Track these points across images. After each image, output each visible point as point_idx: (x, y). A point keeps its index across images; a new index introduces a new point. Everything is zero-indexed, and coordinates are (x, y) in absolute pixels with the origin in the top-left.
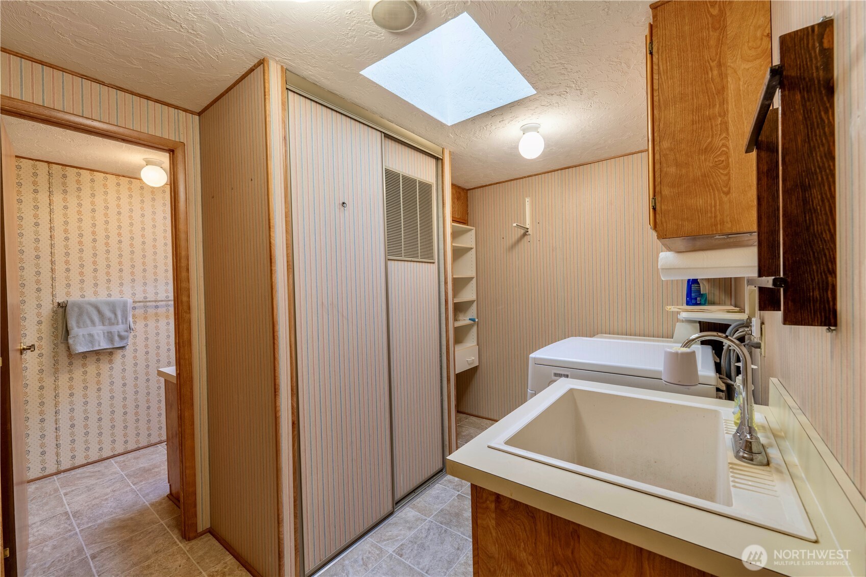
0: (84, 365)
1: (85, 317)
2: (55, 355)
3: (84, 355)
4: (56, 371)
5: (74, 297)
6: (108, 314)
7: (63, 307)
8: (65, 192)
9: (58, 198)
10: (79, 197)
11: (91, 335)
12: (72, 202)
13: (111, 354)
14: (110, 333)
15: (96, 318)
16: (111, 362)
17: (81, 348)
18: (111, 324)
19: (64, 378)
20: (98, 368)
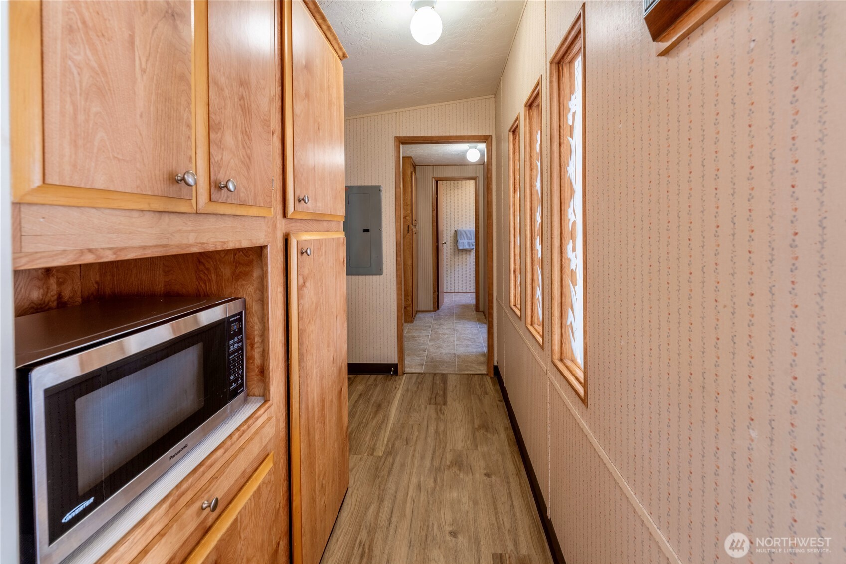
0: (462, 255)
1: (462, 236)
2: (454, 250)
3: (462, 250)
4: (454, 255)
5: (460, 229)
6: (469, 235)
7: (456, 232)
8: (458, 189)
9: (456, 191)
10: (461, 190)
11: (463, 243)
12: (460, 192)
13: (470, 251)
14: (469, 243)
15: (465, 237)
16: (470, 255)
17: (461, 248)
18: (470, 239)
19: (456, 258)
20: (466, 256)
